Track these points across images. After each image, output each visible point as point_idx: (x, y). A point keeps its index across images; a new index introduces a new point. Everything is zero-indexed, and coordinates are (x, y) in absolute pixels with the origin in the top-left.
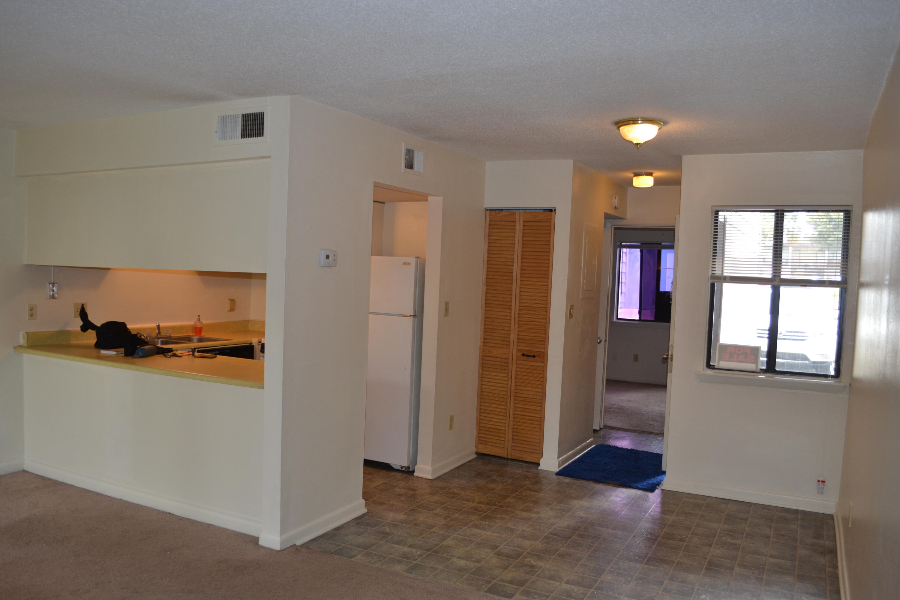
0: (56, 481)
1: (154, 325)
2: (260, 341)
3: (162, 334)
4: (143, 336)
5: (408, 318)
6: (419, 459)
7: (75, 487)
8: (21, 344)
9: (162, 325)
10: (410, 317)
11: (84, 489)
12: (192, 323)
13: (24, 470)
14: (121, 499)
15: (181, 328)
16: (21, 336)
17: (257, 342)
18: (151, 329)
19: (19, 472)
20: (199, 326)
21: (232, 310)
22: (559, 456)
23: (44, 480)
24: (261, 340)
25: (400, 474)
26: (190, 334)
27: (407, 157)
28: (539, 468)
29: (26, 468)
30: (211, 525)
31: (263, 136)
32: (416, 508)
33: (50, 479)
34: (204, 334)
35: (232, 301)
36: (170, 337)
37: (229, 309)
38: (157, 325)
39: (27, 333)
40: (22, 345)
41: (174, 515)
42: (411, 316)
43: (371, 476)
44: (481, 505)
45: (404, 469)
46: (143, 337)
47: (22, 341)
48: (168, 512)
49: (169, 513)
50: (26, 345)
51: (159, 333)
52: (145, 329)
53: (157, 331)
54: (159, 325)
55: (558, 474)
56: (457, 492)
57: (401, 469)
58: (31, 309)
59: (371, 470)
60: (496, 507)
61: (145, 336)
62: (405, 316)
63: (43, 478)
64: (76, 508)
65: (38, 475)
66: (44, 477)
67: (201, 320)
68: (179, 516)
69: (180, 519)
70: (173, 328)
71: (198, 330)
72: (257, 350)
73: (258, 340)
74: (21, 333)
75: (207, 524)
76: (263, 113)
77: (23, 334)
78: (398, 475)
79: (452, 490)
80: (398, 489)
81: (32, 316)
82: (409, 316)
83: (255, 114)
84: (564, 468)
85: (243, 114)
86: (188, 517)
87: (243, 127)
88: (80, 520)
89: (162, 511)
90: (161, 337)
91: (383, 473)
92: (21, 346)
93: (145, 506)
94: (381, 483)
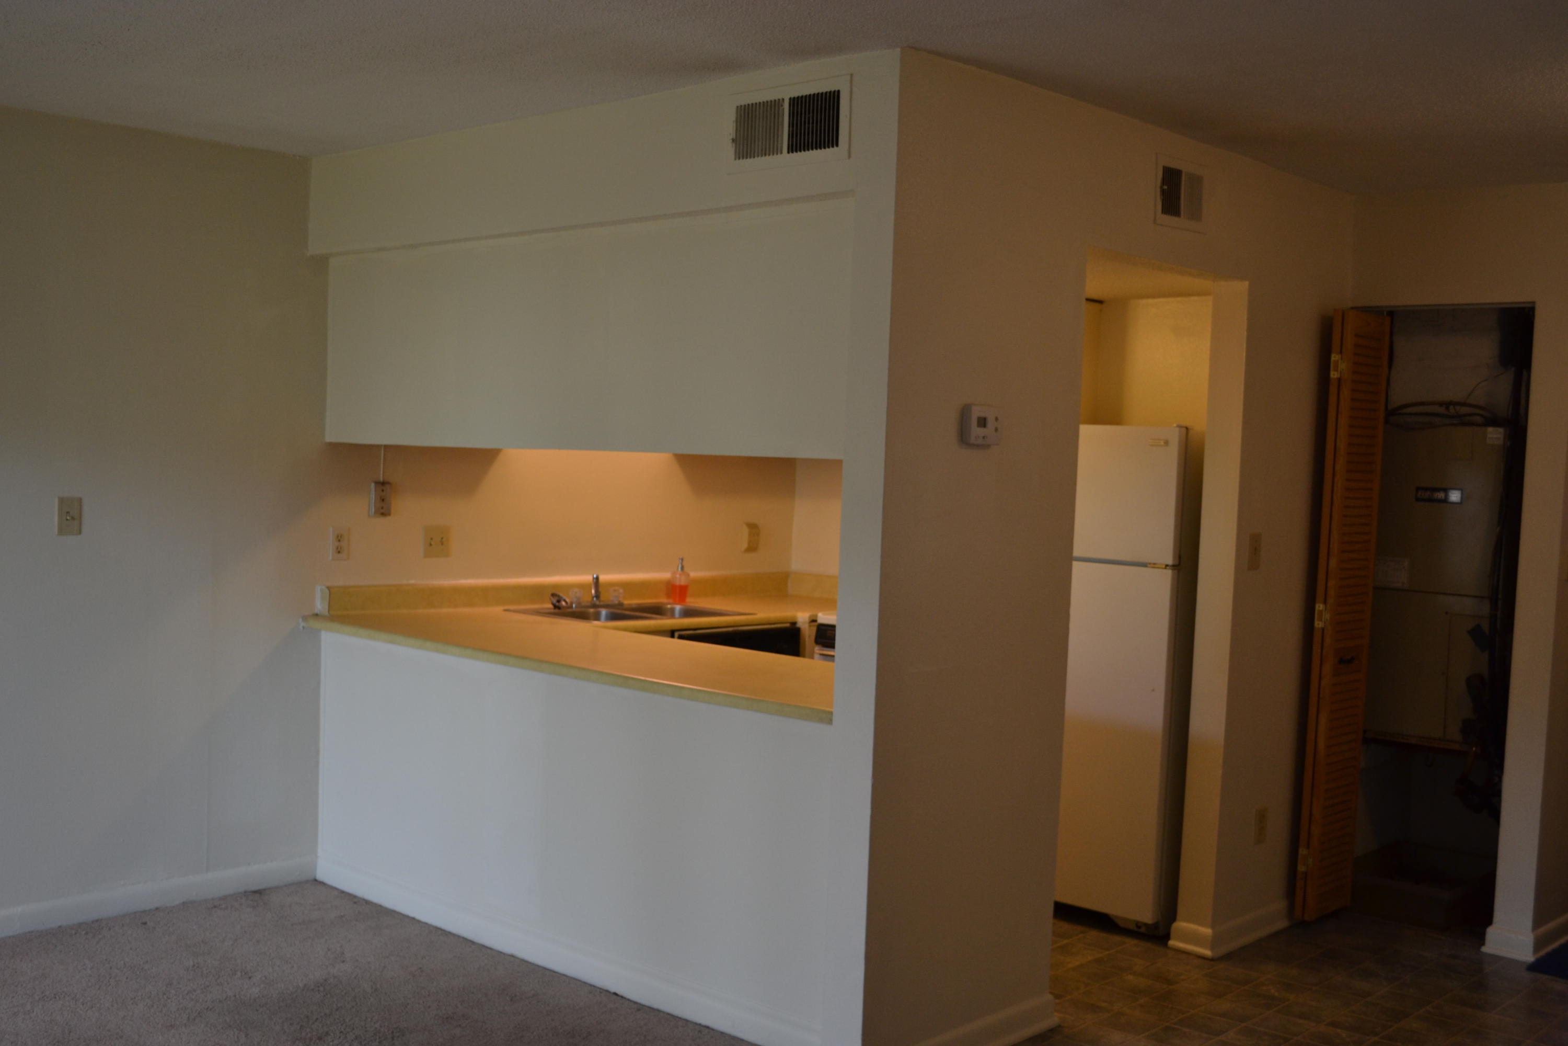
0: (381, 906)
1: (588, 578)
2: (814, 618)
3: (602, 598)
4: (565, 601)
5: (1160, 570)
6: (1181, 909)
7: (419, 922)
8: (316, 611)
9: (603, 578)
10: (1165, 568)
11: (438, 929)
12: (665, 575)
13: (316, 880)
14: (512, 956)
15: (644, 586)
16: (318, 595)
17: (807, 620)
18: (581, 586)
19: (307, 882)
20: (681, 581)
21: (752, 548)
22: (1538, 922)
23: (355, 903)
24: (816, 616)
25: (1134, 942)
26: (662, 600)
27: (1165, 187)
28: (1484, 949)
29: (321, 875)
30: (708, 1027)
31: (837, 145)
32: (1176, 1026)
33: (367, 902)
34: (693, 602)
35: (753, 528)
36: (620, 605)
37: (745, 545)
38: (594, 578)
39: (329, 588)
40: (318, 613)
41: (625, 998)
42: (1167, 566)
43: (1065, 942)
44: (1339, 1031)
45: (1143, 930)
46: (564, 603)
47: (320, 606)
48: (613, 990)
49: (615, 994)
50: (326, 613)
51: (597, 596)
52: (568, 587)
53: (593, 591)
54: (597, 578)
55: (1533, 967)
56: (1276, 994)
57: (1135, 929)
58: (339, 538)
59: (1065, 926)
60: (1376, 1039)
61: (567, 600)
62: (1154, 565)
63: (354, 899)
64: (420, 968)
65: (343, 892)
66: (355, 897)
67: (686, 569)
68: (635, 1003)
69: (639, 1010)
70: (627, 586)
71: (678, 591)
72: (807, 639)
73: (810, 617)
74: (318, 588)
75: (696, 1024)
76: (839, 91)
77: (321, 590)
78: (1131, 944)
79: (1264, 988)
80: (1131, 977)
81: (339, 552)
82: (1164, 566)
83: (820, 95)
84: (1548, 954)
85: (792, 97)
86: (656, 1005)
87: (793, 127)
88: (429, 995)
89: (601, 989)
90: (602, 603)
91: (1093, 935)
92: (316, 615)
93: (564, 975)
94: (1090, 958)
